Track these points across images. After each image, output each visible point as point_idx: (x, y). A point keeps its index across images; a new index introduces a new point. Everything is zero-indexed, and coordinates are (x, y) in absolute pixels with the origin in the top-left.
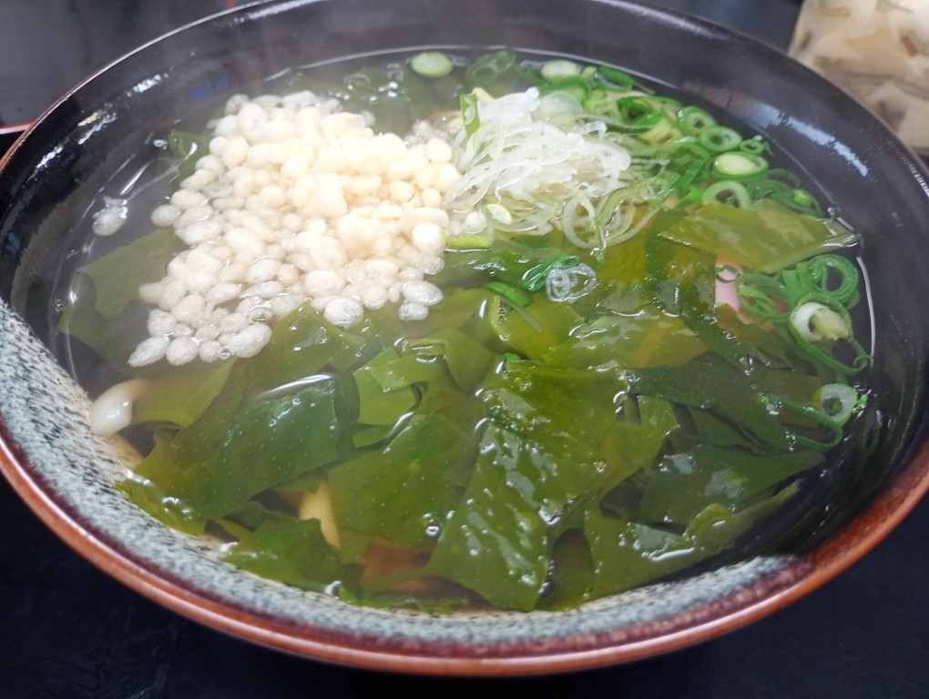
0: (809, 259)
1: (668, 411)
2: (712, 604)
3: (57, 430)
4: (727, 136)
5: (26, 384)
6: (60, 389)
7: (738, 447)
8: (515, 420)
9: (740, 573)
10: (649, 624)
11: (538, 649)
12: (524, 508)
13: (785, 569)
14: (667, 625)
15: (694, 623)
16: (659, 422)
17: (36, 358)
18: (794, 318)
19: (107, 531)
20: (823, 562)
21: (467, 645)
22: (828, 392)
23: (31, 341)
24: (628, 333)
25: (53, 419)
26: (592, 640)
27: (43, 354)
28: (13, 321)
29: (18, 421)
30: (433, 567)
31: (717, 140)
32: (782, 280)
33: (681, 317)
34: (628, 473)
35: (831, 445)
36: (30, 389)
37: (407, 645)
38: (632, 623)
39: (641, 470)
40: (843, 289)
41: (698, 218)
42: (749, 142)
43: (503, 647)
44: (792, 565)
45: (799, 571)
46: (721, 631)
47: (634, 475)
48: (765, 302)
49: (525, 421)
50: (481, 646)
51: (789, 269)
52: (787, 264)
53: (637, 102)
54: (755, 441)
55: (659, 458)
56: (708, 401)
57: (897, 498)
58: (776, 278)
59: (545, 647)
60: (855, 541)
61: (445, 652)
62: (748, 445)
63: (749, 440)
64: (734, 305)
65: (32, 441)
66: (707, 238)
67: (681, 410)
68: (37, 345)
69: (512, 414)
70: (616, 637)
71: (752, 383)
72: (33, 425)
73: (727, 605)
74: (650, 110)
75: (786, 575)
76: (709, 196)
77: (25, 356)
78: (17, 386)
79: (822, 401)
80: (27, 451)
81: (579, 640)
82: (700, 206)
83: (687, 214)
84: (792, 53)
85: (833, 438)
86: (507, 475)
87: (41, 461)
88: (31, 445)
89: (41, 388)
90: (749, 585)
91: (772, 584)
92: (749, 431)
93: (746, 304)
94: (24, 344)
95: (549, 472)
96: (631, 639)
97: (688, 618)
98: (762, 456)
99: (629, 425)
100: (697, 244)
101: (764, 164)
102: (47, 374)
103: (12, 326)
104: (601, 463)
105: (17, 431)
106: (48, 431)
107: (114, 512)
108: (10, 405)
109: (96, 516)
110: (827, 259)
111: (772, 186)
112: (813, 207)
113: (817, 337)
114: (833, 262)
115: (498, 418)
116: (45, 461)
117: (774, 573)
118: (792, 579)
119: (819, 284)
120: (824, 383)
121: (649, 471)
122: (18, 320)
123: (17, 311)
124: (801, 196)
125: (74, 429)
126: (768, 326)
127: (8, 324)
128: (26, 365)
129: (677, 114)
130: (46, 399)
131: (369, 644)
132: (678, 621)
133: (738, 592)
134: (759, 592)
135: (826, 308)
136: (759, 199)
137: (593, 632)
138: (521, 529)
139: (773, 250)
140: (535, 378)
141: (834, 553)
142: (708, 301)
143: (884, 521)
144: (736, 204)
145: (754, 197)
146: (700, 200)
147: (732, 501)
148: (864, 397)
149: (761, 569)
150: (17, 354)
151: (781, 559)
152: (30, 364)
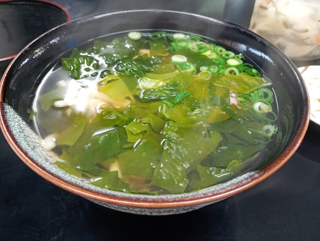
0: (258, 90)
1: (219, 135)
2: (236, 184)
3: (34, 147)
4: (230, 54)
5: (23, 134)
6: (32, 136)
7: (240, 144)
8: (174, 139)
9: (244, 176)
10: (218, 191)
11: (187, 199)
12: (178, 164)
13: (256, 174)
14: (224, 191)
15: (231, 190)
16: (216, 138)
17: (25, 127)
18: (254, 106)
19: (55, 174)
20: (267, 171)
21: (166, 199)
22: (266, 127)
23: (23, 122)
24: (205, 113)
25: (32, 144)
26: (203, 196)
27: (26, 126)
28: (17, 115)
29: (23, 144)
30: (152, 183)
31: (227, 55)
32: (250, 96)
33: (220, 108)
34: (209, 153)
35: (268, 142)
36: (25, 135)
37: (149, 200)
38: (214, 191)
39: (212, 152)
40: (268, 98)
41: (224, 79)
42: (238, 55)
43: (177, 199)
44: (258, 173)
45: (260, 174)
46: (239, 192)
47: (210, 154)
48: (245, 102)
49: (176, 139)
50: (171, 199)
51: (252, 92)
52: (251, 91)
53: (202, 45)
54: (245, 142)
55: (217, 148)
56: (230, 131)
57: (287, 153)
58: (248, 95)
59: (189, 198)
60: (276, 165)
61: (160, 201)
62: (243, 143)
63: (243, 142)
64: (236, 103)
65: (28, 149)
66: (227, 84)
67: (223, 134)
68: (24, 123)
69: (172, 138)
70: (209, 195)
71: (243, 125)
72: (28, 145)
73: (240, 184)
74: (206, 47)
75: (257, 175)
76: (227, 72)
77: (22, 126)
78: (21, 134)
79: (264, 130)
80: (28, 152)
81: (199, 196)
82: (224, 75)
83: (220, 77)
84: (250, 29)
85: (268, 140)
86: (173, 155)
87: (32, 155)
88: (28, 151)
89: (28, 135)
90: (246, 179)
91: (253, 178)
92: (243, 139)
93: (240, 103)
94: (21, 122)
95: (185, 154)
96: (214, 195)
97: (230, 188)
98: (248, 146)
99: (208, 139)
100: (224, 86)
101: (242, 62)
102: (28, 131)
103: (17, 117)
104: (200, 151)
105: (23, 147)
106: (32, 147)
107: (56, 169)
108: (20, 140)
109: (51, 170)
110: (263, 89)
111: (245, 68)
112: (258, 74)
113: (262, 112)
114: (265, 90)
115: (168, 139)
116: (33, 155)
117: (253, 175)
118: (258, 176)
119: (261, 97)
120: (265, 125)
121: (215, 152)
122: (18, 115)
123: (17, 113)
124: (254, 71)
125: (39, 147)
126: (246, 109)
127: (15, 116)
128: (22, 128)
129: (214, 48)
130: (29, 138)
131: (138, 200)
132: (227, 189)
133: (243, 181)
134: (249, 180)
135: (264, 104)
136: (242, 72)
137: (202, 194)
138: (178, 171)
139: (247, 87)
140: (178, 127)
141: (270, 169)
142: (228, 103)
143: (284, 159)
144: (235, 74)
145: (240, 72)
146: (224, 73)
147: (240, 159)
148: (277, 128)
149: (249, 175)
150: (19, 125)
151: (255, 172)
152: (23, 128)
